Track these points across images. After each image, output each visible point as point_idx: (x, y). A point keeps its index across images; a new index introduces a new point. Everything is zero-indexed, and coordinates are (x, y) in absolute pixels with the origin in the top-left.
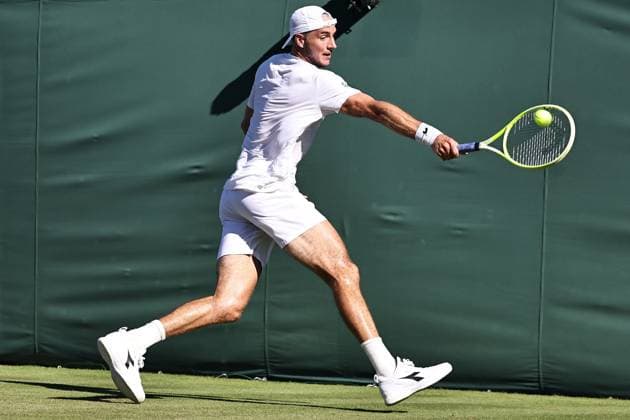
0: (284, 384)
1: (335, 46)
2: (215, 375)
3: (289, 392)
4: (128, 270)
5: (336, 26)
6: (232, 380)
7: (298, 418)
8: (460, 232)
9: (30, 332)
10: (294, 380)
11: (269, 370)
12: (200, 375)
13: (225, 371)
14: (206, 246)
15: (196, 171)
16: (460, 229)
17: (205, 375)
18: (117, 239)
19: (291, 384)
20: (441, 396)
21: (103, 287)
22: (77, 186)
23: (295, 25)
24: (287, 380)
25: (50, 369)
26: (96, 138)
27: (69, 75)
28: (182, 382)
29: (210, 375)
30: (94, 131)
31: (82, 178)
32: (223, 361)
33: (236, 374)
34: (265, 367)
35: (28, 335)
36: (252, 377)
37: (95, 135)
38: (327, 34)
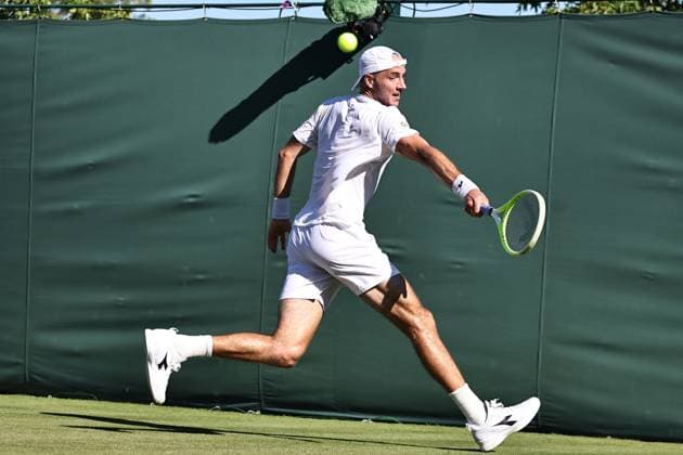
0: (278, 418)
1: (404, 86)
2: (208, 408)
3: (283, 426)
4: (122, 299)
5: (406, 66)
6: (225, 413)
7: (291, 452)
8: (458, 266)
9: (21, 361)
10: (287, 414)
11: (263, 404)
12: (193, 407)
13: (218, 403)
14: (200, 277)
15: (191, 200)
16: (460, 264)
17: (198, 407)
18: (111, 268)
19: (285, 418)
20: (437, 433)
21: (95, 316)
22: (71, 213)
23: (364, 65)
24: (281, 414)
25: (40, 398)
26: (91, 165)
27: (65, 100)
28: (175, 414)
29: (203, 407)
30: (89, 158)
31: (76, 205)
32: (217, 393)
33: (229, 406)
34: (259, 401)
35: (17, 364)
36: (245, 410)
37: (90, 162)
38: (397, 75)
